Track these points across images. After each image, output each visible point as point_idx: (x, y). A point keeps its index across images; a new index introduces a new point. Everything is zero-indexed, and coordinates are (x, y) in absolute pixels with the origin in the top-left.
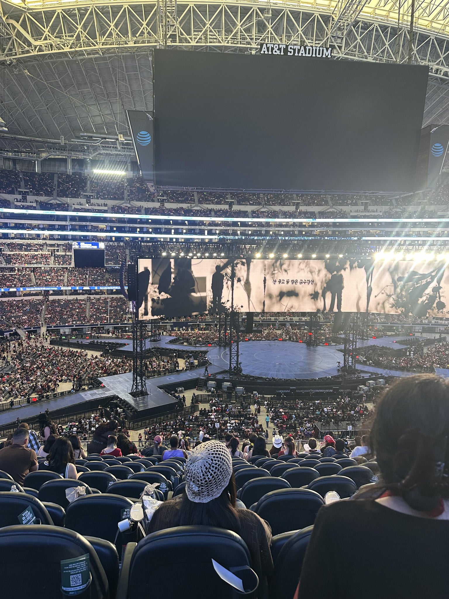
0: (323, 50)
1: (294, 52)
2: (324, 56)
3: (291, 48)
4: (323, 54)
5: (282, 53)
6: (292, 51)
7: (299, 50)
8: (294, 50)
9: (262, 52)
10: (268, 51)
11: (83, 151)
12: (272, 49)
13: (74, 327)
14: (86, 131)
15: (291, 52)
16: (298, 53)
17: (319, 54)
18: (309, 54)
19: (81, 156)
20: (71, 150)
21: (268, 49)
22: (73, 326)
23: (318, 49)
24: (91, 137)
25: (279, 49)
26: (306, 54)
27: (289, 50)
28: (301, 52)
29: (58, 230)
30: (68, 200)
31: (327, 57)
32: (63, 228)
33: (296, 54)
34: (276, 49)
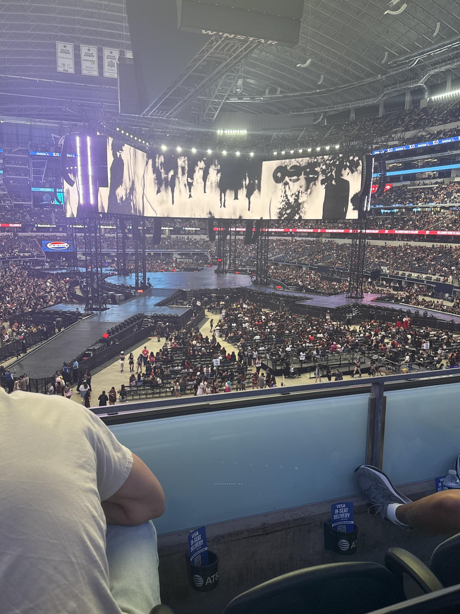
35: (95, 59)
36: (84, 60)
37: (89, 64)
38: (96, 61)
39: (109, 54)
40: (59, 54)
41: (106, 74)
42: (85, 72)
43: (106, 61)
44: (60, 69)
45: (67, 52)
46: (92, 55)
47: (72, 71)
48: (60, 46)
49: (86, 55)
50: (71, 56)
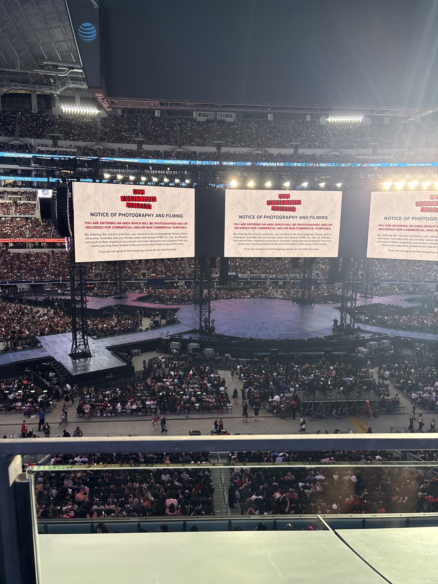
11: (49, 84)
13: (33, 283)
14: (51, 59)
19: (47, 91)
20: (35, 84)
22: (31, 282)
24: (57, 66)
29: (21, 175)
30: (33, 141)
32: (27, 173)
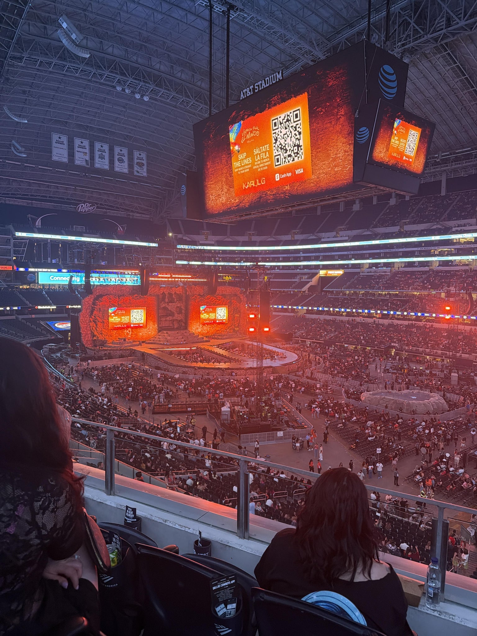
0: (276, 75)
1: (259, 88)
2: (278, 80)
3: (256, 86)
4: (276, 79)
5: (252, 93)
6: (257, 87)
7: (261, 84)
8: (258, 86)
9: (241, 99)
10: (244, 96)
12: (246, 92)
15: (256, 89)
16: (261, 87)
17: (274, 80)
18: (268, 84)
21: (244, 93)
23: (272, 76)
25: (250, 91)
26: (266, 85)
27: (256, 87)
28: (263, 85)
31: (279, 79)
33: (260, 89)
34: (248, 91)
35: (87, 151)
36: (77, 151)
37: (81, 155)
38: (88, 153)
39: (100, 147)
40: (54, 144)
41: (97, 165)
42: (77, 162)
43: (97, 154)
44: (55, 158)
45: (62, 143)
46: (84, 147)
47: (65, 160)
48: (55, 137)
49: (80, 147)
50: (66, 146)
